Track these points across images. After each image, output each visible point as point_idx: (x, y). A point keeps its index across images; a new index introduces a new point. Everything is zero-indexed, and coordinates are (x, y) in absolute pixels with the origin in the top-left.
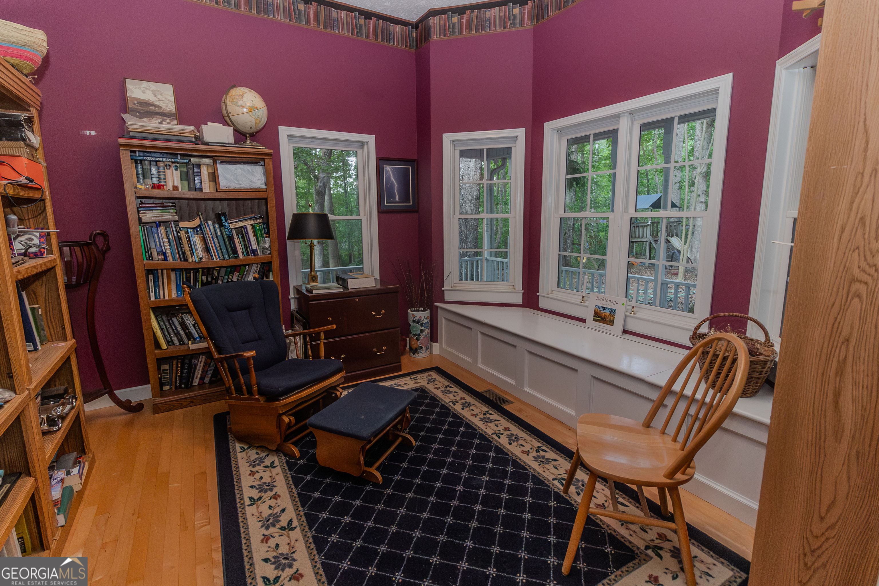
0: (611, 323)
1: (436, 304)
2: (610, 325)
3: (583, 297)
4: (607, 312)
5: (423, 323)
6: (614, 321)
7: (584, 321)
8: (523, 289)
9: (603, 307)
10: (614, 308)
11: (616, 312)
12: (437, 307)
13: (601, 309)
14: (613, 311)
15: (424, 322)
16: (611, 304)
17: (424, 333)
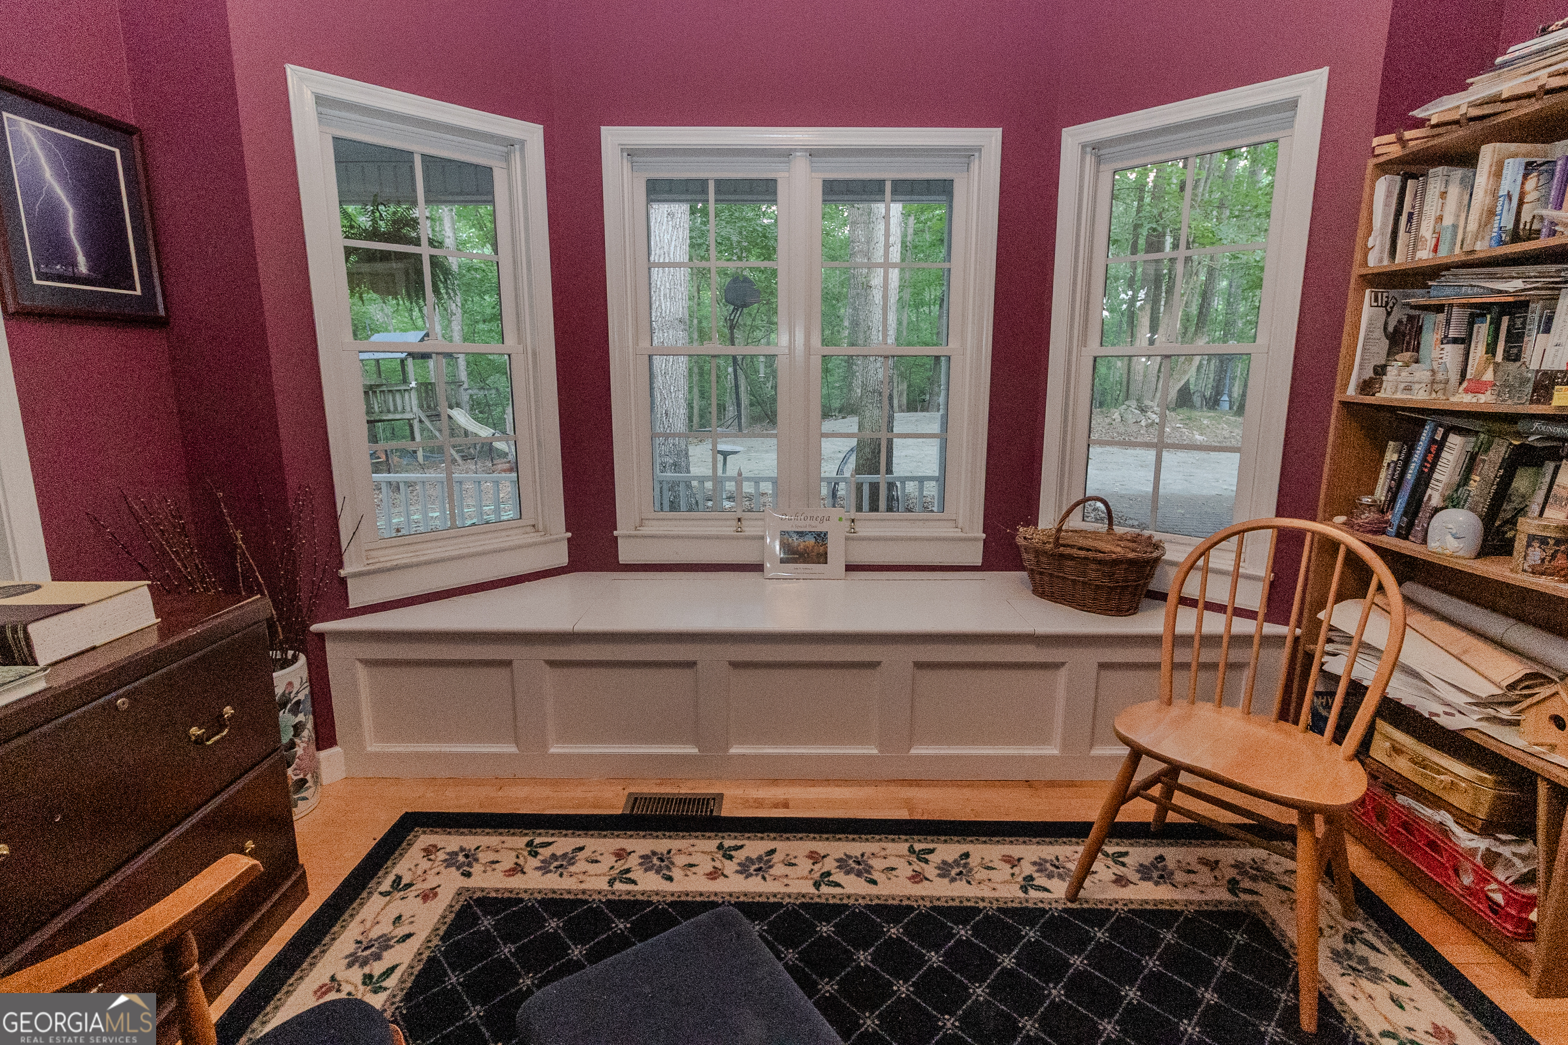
0: (822, 558)
1: (315, 627)
2: (819, 563)
3: (739, 520)
4: (810, 541)
5: (298, 703)
6: (826, 553)
7: (758, 568)
8: (567, 530)
9: (798, 533)
10: (824, 530)
11: (829, 536)
12: (321, 636)
13: (795, 537)
14: (821, 537)
15: (301, 696)
16: (814, 523)
17: (306, 733)
